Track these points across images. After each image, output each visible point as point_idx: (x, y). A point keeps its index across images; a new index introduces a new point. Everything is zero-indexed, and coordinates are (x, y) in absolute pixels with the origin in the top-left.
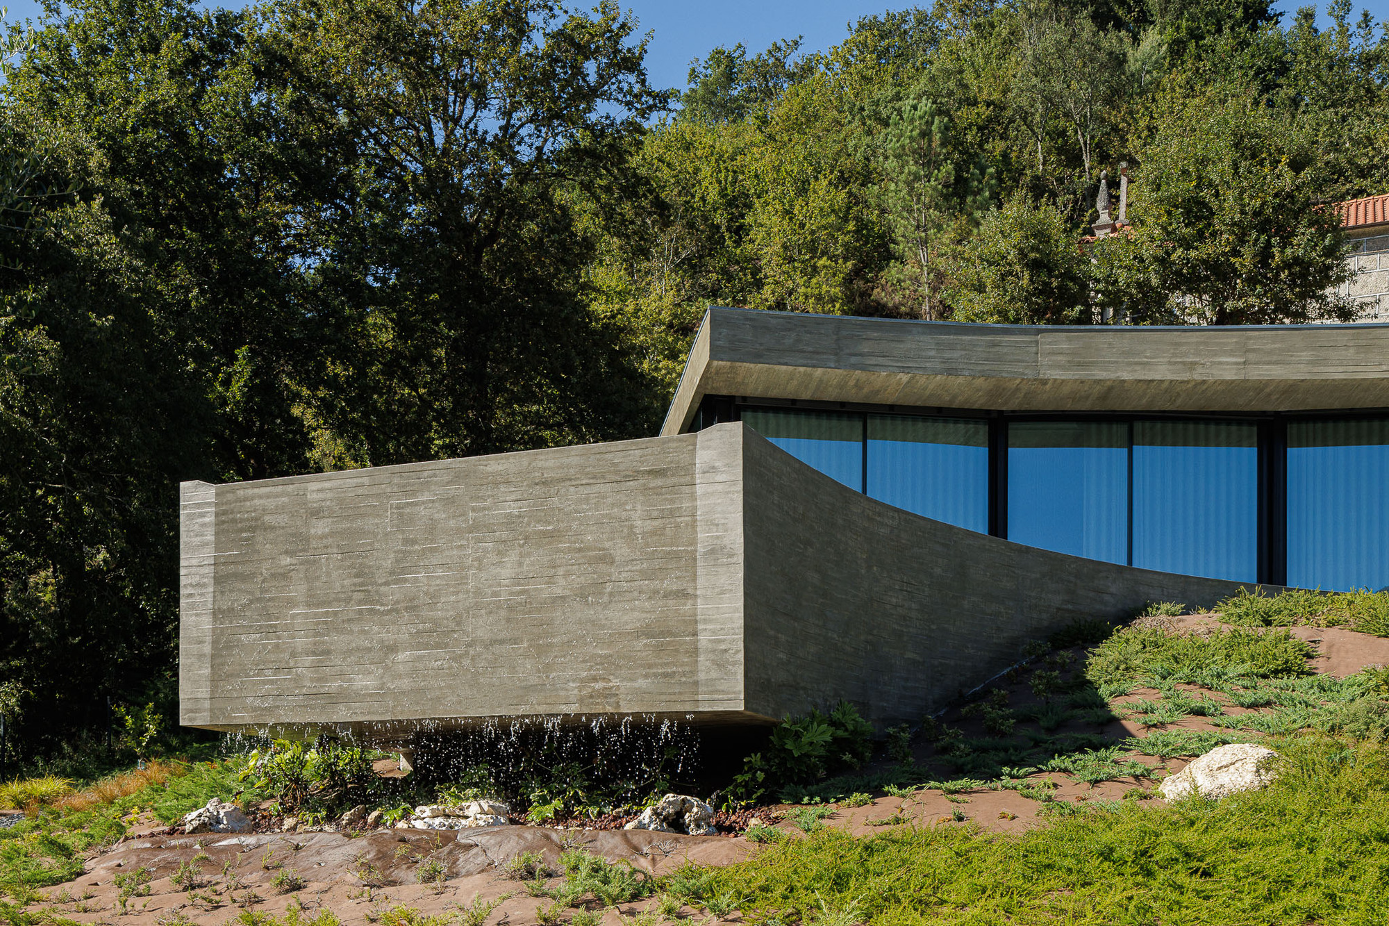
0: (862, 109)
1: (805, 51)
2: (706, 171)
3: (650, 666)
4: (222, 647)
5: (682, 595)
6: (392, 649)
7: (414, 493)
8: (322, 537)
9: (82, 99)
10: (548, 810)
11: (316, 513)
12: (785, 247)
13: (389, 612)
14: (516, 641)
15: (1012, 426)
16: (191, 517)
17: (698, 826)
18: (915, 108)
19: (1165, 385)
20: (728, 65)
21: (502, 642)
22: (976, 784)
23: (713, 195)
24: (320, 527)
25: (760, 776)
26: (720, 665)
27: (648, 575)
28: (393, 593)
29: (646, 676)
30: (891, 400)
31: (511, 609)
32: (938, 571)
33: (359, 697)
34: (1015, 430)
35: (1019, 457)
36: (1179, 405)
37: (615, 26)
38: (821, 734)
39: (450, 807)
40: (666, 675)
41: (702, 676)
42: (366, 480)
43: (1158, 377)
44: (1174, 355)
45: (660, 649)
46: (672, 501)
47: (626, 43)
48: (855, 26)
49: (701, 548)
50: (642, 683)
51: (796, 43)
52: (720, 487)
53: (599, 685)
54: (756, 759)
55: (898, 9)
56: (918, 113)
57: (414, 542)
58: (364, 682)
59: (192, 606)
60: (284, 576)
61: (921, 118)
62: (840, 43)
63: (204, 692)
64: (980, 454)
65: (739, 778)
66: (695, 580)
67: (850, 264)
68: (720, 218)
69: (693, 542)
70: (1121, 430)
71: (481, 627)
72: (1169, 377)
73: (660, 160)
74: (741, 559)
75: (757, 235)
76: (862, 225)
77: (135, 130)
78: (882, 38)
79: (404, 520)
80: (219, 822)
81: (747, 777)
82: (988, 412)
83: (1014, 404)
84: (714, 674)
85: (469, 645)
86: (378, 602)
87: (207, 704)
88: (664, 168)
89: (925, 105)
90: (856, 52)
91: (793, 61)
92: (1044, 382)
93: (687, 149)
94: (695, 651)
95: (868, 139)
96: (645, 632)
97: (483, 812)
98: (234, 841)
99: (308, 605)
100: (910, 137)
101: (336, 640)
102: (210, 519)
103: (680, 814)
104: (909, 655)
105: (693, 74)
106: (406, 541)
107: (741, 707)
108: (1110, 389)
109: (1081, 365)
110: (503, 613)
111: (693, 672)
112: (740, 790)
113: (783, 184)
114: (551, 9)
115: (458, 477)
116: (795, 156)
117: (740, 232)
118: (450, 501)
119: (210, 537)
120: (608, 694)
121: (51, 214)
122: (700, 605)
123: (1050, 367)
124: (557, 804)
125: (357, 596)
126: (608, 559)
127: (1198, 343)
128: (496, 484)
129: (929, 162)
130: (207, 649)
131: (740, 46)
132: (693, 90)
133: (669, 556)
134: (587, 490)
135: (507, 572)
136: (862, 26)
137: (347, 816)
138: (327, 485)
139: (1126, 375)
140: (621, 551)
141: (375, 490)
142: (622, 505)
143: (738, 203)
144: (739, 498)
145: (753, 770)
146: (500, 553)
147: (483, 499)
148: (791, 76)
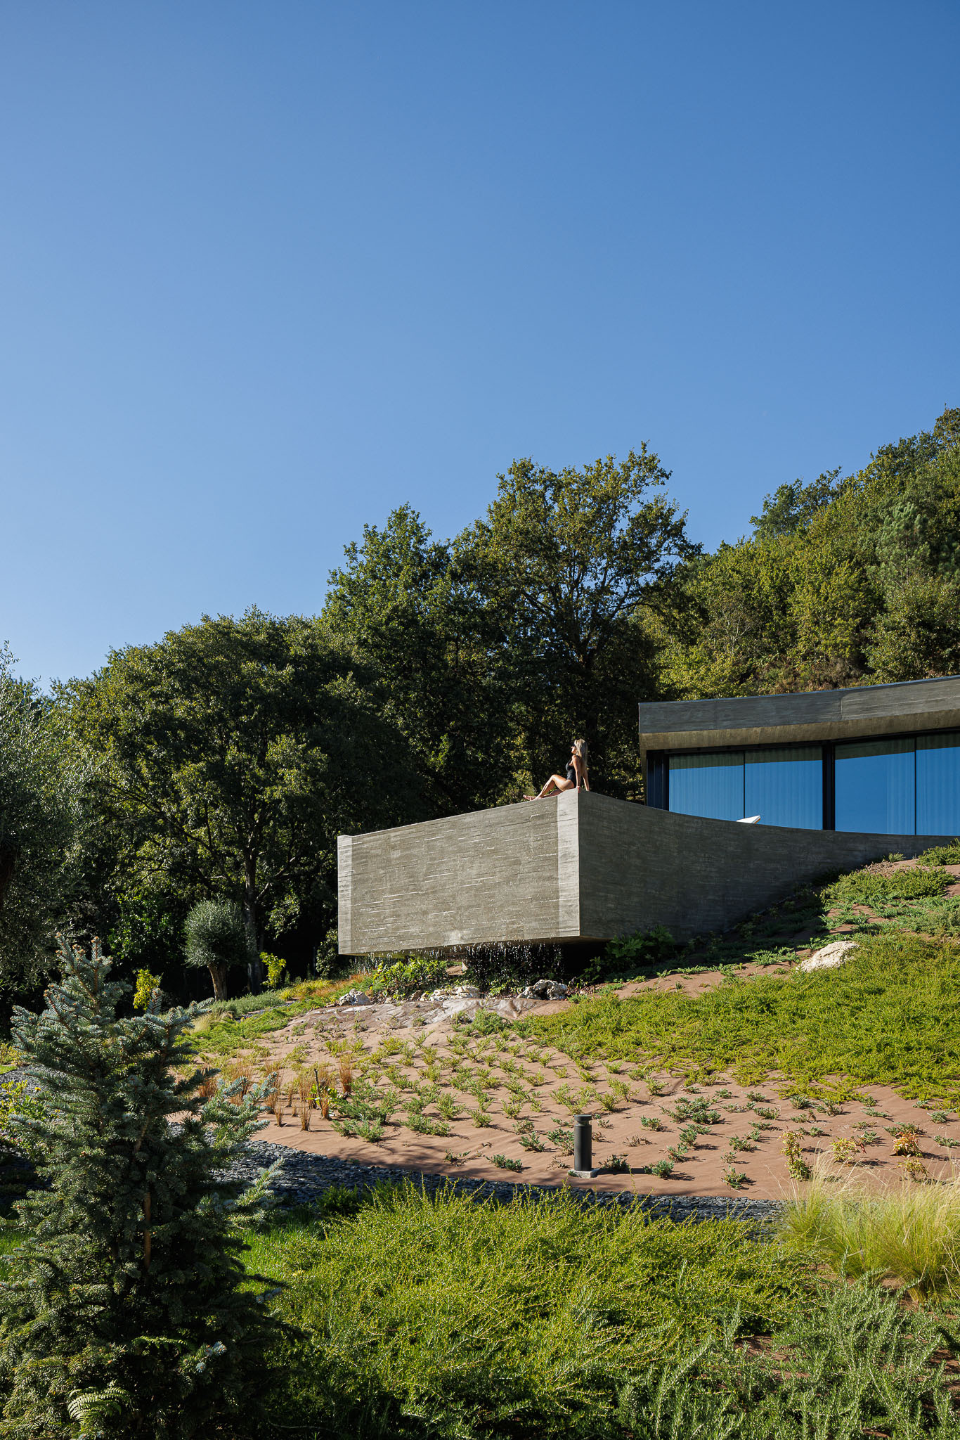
0: (866, 516)
1: (843, 476)
2: (763, 572)
3: (538, 915)
4: (356, 915)
5: (550, 878)
6: (425, 913)
7: (434, 835)
8: (397, 859)
9: (361, 609)
10: (498, 990)
11: (393, 848)
12: (813, 614)
13: (423, 895)
14: (479, 906)
15: (837, 748)
16: (342, 853)
17: (553, 996)
18: (902, 510)
19: (926, 715)
20: (789, 496)
21: (472, 907)
22: (701, 968)
23: (767, 588)
24: (396, 854)
25: (599, 968)
26: (568, 913)
27: (535, 870)
28: (426, 884)
29: (536, 920)
30: (757, 741)
31: (477, 890)
32: (731, 849)
33: (412, 937)
34: (838, 750)
35: (842, 766)
36: (942, 724)
37: (665, 511)
38: (636, 945)
39: (449, 990)
40: (544, 919)
41: (561, 919)
42: (414, 830)
43: (920, 711)
44: (930, 697)
45: (542, 906)
46: (546, 831)
47: (674, 519)
48: (876, 453)
49: (560, 855)
50: (534, 924)
51: (837, 472)
52: (568, 822)
53: (515, 926)
54: (597, 960)
55: (907, 436)
56: (905, 513)
57: (435, 859)
58: (414, 930)
59: (343, 896)
60: (381, 879)
61: (906, 516)
62: (864, 468)
63: (348, 938)
64: (816, 766)
65: (586, 970)
66: (557, 870)
67: (858, 620)
68: (772, 600)
69: (556, 851)
70: (910, 741)
71: (463, 900)
72: (927, 710)
73: (733, 570)
74: (578, 858)
75: (795, 609)
76: (869, 592)
77: (387, 623)
78: (895, 457)
79: (430, 848)
80: (354, 1000)
81: (591, 969)
82: (820, 742)
83: (834, 736)
84: (566, 918)
85: (458, 909)
86: (420, 890)
87: (349, 944)
88: (735, 574)
89: (910, 508)
90: (876, 472)
91: (833, 486)
92: (847, 722)
93: (752, 559)
94: (557, 906)
95: (869, 535)
96: (534, 898)
97: (464, 992)
98: (351, 1009)
99: (391, 893)
100: (898, 530)
101: (404, 910)
102: (350, 853)
103: (545, 990)
104: (710, 897)
105: (766, 504)
106: (431, 859)
107: (578, 934)
108: (891, 721)
109: (869, 710)
110: (473, 892)
111: (557, 917)
112: (587, 976)
113: (816, 572)
114: (626, 507)
115: (453, 826)
116: (825, 552)
117: (784, 608)
118: (449, 838)
119: (350, 863)
120: (518, 931)
121: (326, 686)
122: (560, 883)
123: (850, 712)
124: (503, 987)
125: (411, 887)
126: (518, 862)
127: (946, 688)
128: (469, 828)
129: (912, 543)
130: (349, 916)
131: (798, 481)
132: (765, 517)
133: (546, 859)
134: (509, 828)
135: (474, 872)
136: (881, 452)
137: (412, 996)
138: (398, 833)
139: (897, 713)
140: (525, 858)
141: (418, 834)
142: (524, 834)
143: (783, 589)
144: (577, 827)
145: (595, 965)
146: (472, 862)
147: (463, 835)
148: (833, 494)
